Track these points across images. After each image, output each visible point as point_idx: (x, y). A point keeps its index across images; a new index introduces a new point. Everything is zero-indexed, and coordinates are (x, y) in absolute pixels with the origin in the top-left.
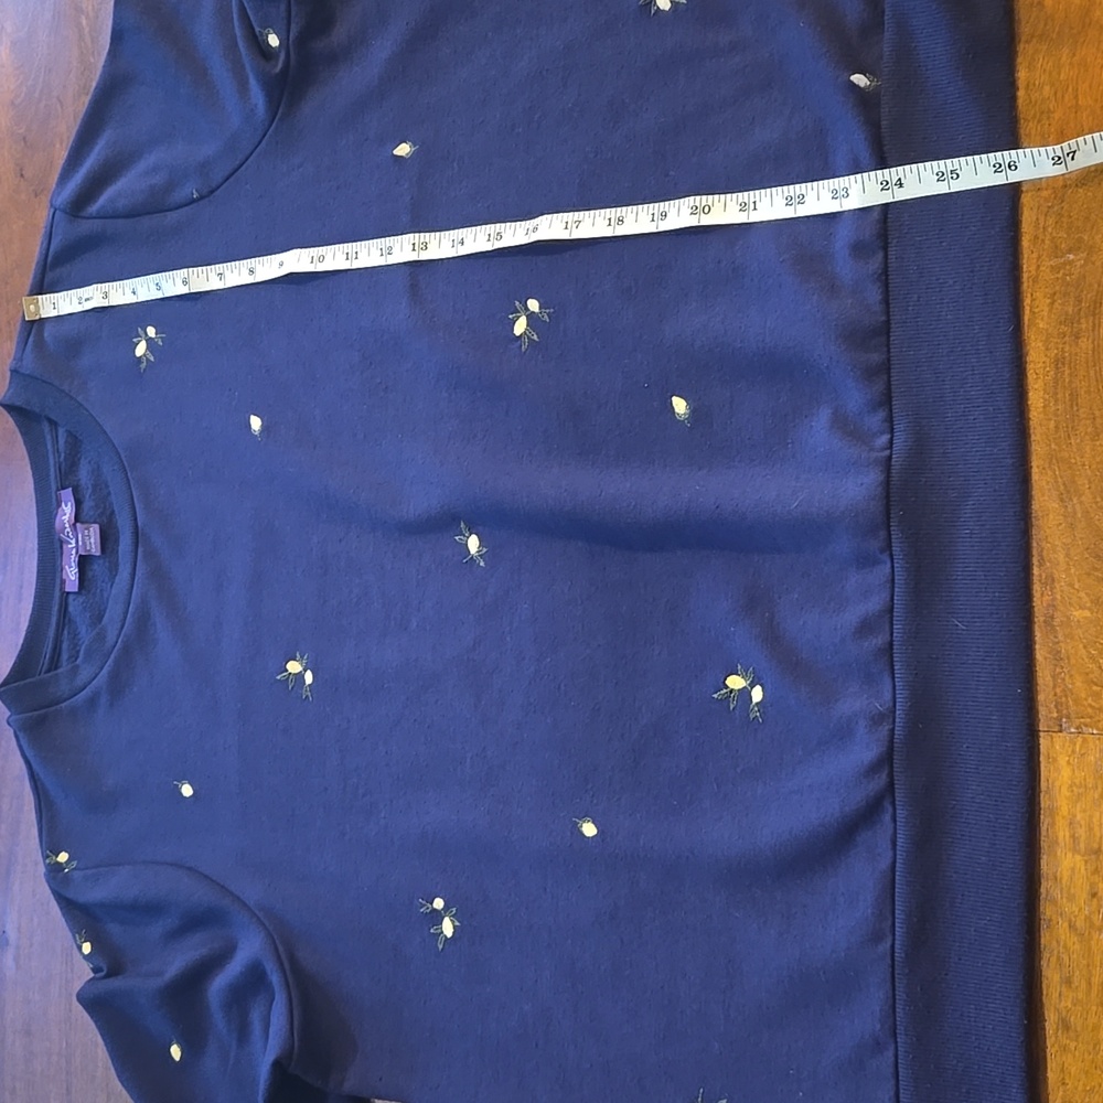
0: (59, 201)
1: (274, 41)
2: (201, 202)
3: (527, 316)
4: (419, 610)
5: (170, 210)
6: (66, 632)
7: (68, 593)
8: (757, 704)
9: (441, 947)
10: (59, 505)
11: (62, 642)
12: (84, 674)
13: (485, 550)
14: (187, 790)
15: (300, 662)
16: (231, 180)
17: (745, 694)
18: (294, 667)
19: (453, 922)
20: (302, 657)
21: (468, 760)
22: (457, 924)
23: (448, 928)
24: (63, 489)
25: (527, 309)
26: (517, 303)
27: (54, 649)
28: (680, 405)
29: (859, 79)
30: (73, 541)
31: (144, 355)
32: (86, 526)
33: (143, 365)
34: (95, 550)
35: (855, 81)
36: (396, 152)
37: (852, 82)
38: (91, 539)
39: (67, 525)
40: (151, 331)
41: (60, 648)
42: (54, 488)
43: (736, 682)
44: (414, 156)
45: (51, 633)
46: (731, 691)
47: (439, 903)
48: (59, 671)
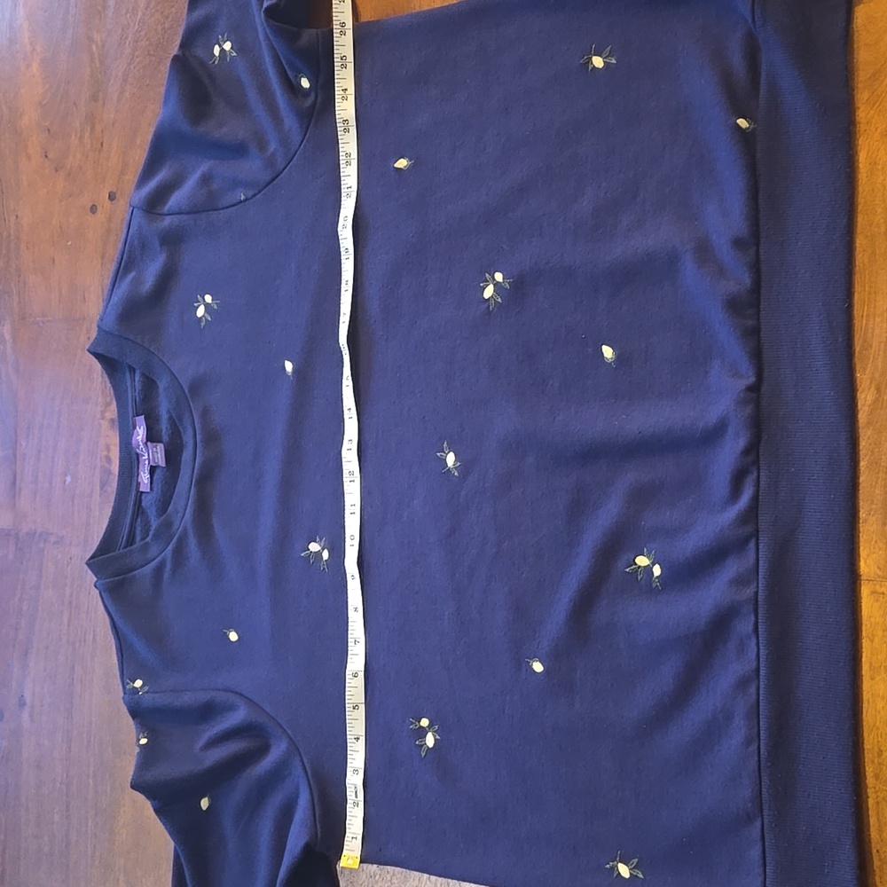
0: (136, 201)
1: (305, 83)
2: (247, 202)
3: (494, 285)
4: (409, 507)
5: (223, 209)
6: (139, 520)
7: (142, 492)
8: (657, 577)
9: (423, 754)
10: (135, 428)
11: (135, 528)
12: (154, 550)
13: (459, 464)
14: (233, 636)
15: (319, 543)
16: (270, 186)
17: (649, 569)
18: (314, 547)
19: (434, 736)
20: (321, 540)
21: (446, 617)
22: (438, 737)
23: (430, 740)
24: (138, 416)
25: (494, 279)
26: (487, 275)
27: (130, 532)
28: (608, 352)
29: (742, 123)
30: (146, 455)
31: (203, 316)
32: (154, 444)
33: (203, 324)
34: (162, 463)
35: (740, 124)
36: (396, 165)
37: (738, 124)
38: (158, 454)
39: (141, 443)
40: (208, 298)
41: (134, 533)
42: (131, 415)
43: (642, 561)
44: (410, 169)
45: (128, 520)
46: (639, 567)
47: (425, 722)
48: (135, 546)
